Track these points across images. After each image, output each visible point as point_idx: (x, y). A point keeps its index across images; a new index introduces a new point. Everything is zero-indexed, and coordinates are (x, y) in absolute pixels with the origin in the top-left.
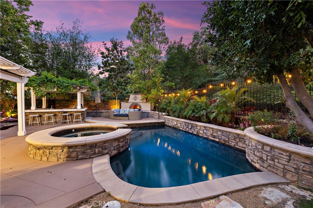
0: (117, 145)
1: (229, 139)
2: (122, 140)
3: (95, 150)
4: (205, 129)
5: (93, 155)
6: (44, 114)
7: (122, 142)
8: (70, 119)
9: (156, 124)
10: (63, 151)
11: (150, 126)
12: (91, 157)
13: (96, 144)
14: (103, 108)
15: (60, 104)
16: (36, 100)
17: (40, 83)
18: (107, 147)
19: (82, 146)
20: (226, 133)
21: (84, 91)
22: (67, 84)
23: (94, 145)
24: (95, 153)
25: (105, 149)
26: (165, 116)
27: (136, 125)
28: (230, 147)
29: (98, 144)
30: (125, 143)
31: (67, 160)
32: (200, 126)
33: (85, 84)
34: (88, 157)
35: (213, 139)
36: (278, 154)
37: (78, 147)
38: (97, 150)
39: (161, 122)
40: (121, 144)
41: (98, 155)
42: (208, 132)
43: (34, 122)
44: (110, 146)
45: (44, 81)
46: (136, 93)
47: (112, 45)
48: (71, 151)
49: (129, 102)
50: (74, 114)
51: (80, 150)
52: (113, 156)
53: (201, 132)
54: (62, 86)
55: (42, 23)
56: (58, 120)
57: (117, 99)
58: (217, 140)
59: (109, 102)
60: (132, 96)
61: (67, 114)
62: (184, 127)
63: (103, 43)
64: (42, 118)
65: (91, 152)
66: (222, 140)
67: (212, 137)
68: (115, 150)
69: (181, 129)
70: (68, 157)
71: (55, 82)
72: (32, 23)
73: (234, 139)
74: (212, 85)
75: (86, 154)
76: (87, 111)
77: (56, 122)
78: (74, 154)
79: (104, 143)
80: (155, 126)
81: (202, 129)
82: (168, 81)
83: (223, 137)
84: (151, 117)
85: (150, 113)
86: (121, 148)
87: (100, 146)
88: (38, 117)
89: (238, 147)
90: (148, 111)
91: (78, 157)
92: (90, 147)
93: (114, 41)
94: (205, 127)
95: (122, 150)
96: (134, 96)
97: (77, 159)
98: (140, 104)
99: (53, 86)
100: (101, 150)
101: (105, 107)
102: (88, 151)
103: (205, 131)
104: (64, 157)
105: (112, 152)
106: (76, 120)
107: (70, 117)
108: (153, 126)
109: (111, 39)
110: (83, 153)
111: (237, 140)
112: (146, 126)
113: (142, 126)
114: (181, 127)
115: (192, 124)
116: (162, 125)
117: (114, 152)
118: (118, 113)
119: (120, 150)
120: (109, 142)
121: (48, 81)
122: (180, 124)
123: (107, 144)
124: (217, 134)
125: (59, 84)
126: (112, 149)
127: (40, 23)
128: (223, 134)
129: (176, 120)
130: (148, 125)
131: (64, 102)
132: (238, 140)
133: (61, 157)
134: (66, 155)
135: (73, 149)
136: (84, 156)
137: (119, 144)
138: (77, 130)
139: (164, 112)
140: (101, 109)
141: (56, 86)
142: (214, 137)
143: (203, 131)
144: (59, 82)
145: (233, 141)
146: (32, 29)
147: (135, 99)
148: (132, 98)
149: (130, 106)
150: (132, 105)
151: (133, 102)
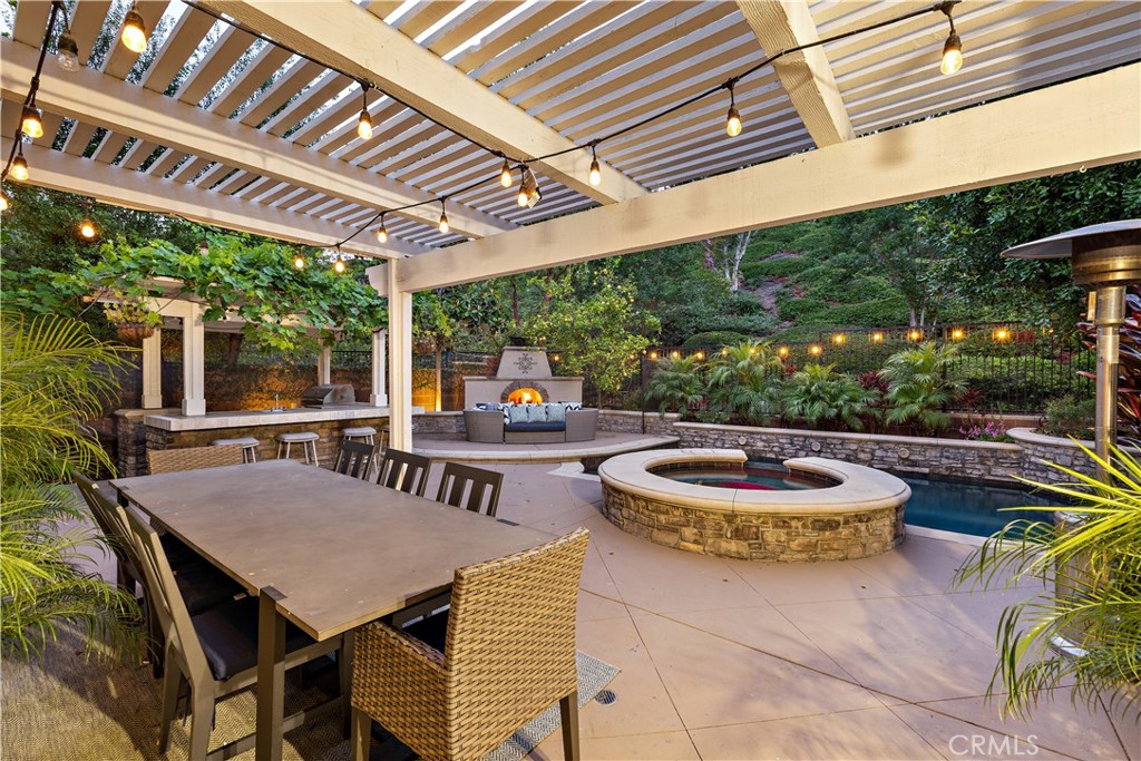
1: (963, 464)
4: (879, 448)
20: (955, 451)
26: (677, 424)
28: (968, 481)
32: (861, 442)
35: (909, 469)
42: (890, 454)
58: (927, 470)
60: (511, 358)
66: (940, 470)
67: (906, 465)
73: (982, 463)
81: (867, 450)
83: (944, 461)
89: (992, 478)
94: (878, 442)
103: (878, 453)
111: (988, 463)
114: (772, 451)
122: (764, 441)
124: (925, 455)
128: (945, 454)
132: (991, 463)
142: (914, 464)
143: (872, 454)
145: (978, 466)
147: (525, 365)
148: (510, 362)
149: (503, 394)
150: (511, 389)
151: (517, 377)
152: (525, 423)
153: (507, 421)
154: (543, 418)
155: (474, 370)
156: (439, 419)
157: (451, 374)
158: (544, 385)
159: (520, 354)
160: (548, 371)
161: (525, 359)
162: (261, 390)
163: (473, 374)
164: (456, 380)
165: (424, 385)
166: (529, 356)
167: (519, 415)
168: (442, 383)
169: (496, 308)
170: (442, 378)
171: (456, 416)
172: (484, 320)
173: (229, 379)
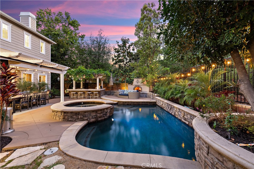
0: (95, 115)
2: (100, 112)
3: (78, 116)
4: (179, 111)
5: (77, 119)
6: (78, 92)
7: (99, 113)
8: (92, 96)
9: (148, 103)
10: (61, 114)
11: (142, 105)
12: (76, 120)
13: (79, 112)
14: (116, 89)
15: (90, 86)
17: (76, 73)
18: (87, 115)
19: (71, 113)
20: (193, 117)
21: (101, 77)
22: (90, 73)
23: (78, 113)
24: (78, 119)
25: (85, 116)
26: (156, 97)
27: (131, 103)
29: (80, 113)
30: (103, 115)
31: (63, 120)
32: (176, 108)
33: (100, 73)
34: (74, 120)
35: (184, 121)
36: (202, 144)
37: (69, 113)
38: (79, 117)
39: (153, 102)
40: (98, 115)
41: (80, 120)
42: (181, 114)
43: (74, 97)
44: (89, 115)
45: (78, 72)
46: (138, 77)
47: (122, 42)
48: (65, 115)
49: (133, 84)
50: (94, 93)
51: (69, 115)
52: (92, 122)
53: (177, 113)
54: (88, 74)
55: (84, 35)
56: (85, 96)
57: (125, 82)
58: (187, 123)
59: (120, 84)
60: (135, 80)
61: (90, 93)
62: (167, 107)
63: (116, 42)
64: (77, 94)
65: (76, 117)
66: (190, 124)
67: (184, 119)
68: (93, 118)
69: (165, 109)
70: (64, 118)
71: (83, 72)
72: (80, 37)
74: (194, 68)
75: (73, 118)
76: (106, 91)
77: (85, 97)
78: (66, 117)
79: (84, 113)
80: (147, 105)
81: (177, 111)
82: (163, 67)
83: (191, 120)
84: (148, 97)
85: (148, 94)
86: (99, 118)
87: (82, 114)
88: (75, 93)
90: (147, 92)
91: (68, 119)
92: (75, 114)
93: (124, 39)
94: (179, 109)
95: (100, 119)
96: (137, 80)
97: (68, 121)
98: (141, 86)
99: (82, 75)
100: (82, 117)
101: (117, 88)
102: (74, 116)
103: (179, 113)
104: (62, 118)
105: (90, 120)
106: (96, 97)
107: (92, 94)
108: (145, 105)
109: (121, 38)
110: (71, 117)
112: (139, 105)
113: (136, 104)
115: (171, 105)
116: (154, 105)
117: (92, 120)
118: (122, 93)
119: (98, 119)
120: (88, 112)
121: (80, 72)
122: (164, 104)
123: (86, 114)
124: (187, 116)
125: (86, 73)
126: (91, 117)
127: (84, 36)
128: (191, 117)
129: (162, 101)
130: (141, 103)
133: (61, 118)
134: (63, 117)
135: (66, 114)
136: (72, 119)
137: (97, 115)
138: (85, 103)
139: (156, 93)
140: (115, 90)
141: (84, 75)
142: (185, 119)
143: (178, 113)
144: (86, 72)
146: (80, 40)
149: (134, 88)
151: (136, 85)
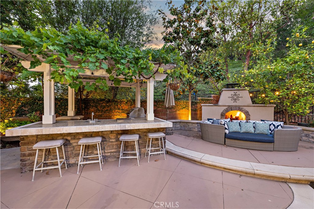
16: (56, 99)
60: (227, 94)
64: (69, 149)
131: (104, 104)
147: (235, 98)
148: (226, 97)
149: (222, 113)
150: (227, 111)
151: (231, 105)
152: (239, 133)
153: (227, 131)
154: (252, 130)
155: (207, 101)
156: (189, 124)
157: (196, 103)
158: (247, 109)
159: (232, 93)
160: (250, 102)
161: (235, 95)
162: (119, 109)
163: (206, 103)
164: (198, 105)
165: (184, 108)
166: (238, 93)
167: (234, 127)
168: (192, 107)
169: (219, 68)
170: (192, 105)
171: (197, 123)
172: (212, 74)
173: (108, 104)
